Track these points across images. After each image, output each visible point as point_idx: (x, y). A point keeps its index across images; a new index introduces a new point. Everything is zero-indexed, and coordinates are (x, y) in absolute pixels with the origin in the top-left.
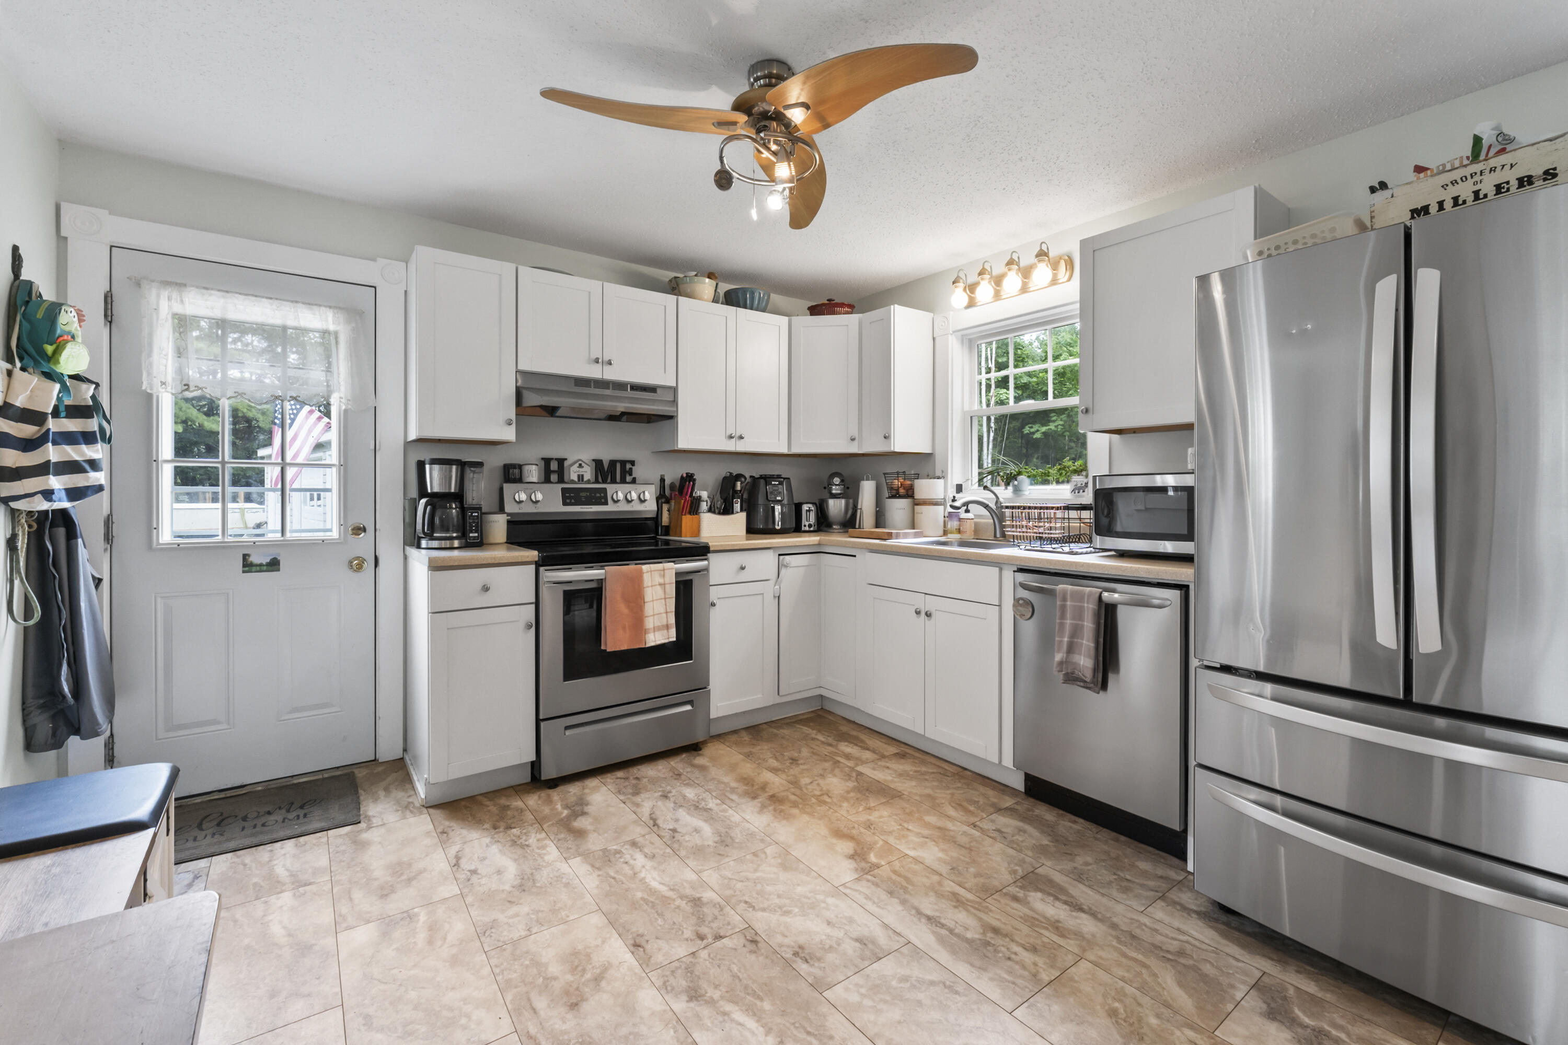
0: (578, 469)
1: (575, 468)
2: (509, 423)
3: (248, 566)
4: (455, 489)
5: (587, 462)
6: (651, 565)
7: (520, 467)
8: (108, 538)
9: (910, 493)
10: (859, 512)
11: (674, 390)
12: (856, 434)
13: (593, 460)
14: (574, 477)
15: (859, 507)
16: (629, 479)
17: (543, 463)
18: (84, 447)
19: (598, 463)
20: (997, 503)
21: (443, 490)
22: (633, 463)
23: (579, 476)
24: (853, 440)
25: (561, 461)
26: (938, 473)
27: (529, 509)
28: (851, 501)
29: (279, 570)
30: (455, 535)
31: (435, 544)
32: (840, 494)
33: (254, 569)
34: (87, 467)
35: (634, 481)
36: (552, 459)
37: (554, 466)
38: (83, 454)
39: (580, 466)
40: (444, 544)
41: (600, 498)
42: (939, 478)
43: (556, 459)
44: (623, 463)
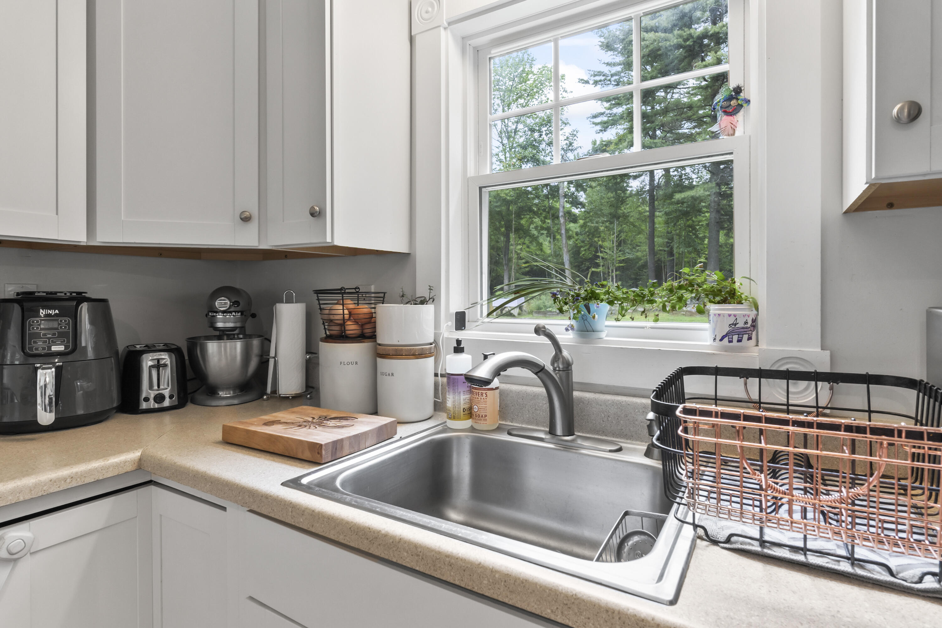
9: (368, 331)
10: (271, 362)
12: (253, 209)
15: (272, 354)
20: (555, 360)
24: (246, 219)
26: (422, 291)
28: (256, 342)
32: (233, 329)
42: (423, 302)
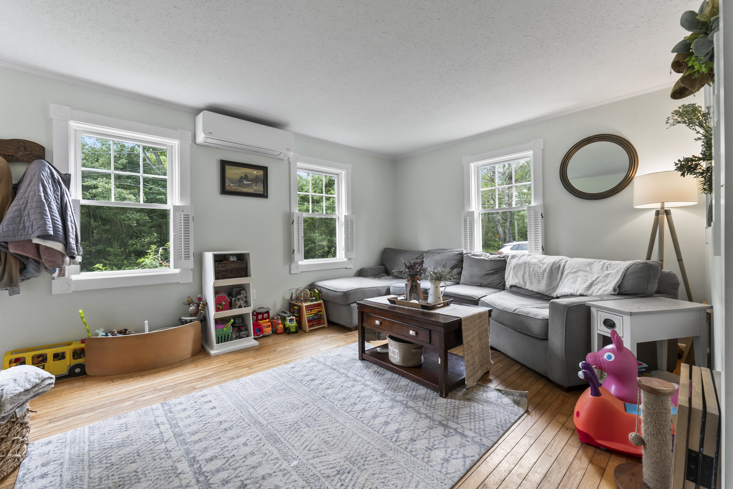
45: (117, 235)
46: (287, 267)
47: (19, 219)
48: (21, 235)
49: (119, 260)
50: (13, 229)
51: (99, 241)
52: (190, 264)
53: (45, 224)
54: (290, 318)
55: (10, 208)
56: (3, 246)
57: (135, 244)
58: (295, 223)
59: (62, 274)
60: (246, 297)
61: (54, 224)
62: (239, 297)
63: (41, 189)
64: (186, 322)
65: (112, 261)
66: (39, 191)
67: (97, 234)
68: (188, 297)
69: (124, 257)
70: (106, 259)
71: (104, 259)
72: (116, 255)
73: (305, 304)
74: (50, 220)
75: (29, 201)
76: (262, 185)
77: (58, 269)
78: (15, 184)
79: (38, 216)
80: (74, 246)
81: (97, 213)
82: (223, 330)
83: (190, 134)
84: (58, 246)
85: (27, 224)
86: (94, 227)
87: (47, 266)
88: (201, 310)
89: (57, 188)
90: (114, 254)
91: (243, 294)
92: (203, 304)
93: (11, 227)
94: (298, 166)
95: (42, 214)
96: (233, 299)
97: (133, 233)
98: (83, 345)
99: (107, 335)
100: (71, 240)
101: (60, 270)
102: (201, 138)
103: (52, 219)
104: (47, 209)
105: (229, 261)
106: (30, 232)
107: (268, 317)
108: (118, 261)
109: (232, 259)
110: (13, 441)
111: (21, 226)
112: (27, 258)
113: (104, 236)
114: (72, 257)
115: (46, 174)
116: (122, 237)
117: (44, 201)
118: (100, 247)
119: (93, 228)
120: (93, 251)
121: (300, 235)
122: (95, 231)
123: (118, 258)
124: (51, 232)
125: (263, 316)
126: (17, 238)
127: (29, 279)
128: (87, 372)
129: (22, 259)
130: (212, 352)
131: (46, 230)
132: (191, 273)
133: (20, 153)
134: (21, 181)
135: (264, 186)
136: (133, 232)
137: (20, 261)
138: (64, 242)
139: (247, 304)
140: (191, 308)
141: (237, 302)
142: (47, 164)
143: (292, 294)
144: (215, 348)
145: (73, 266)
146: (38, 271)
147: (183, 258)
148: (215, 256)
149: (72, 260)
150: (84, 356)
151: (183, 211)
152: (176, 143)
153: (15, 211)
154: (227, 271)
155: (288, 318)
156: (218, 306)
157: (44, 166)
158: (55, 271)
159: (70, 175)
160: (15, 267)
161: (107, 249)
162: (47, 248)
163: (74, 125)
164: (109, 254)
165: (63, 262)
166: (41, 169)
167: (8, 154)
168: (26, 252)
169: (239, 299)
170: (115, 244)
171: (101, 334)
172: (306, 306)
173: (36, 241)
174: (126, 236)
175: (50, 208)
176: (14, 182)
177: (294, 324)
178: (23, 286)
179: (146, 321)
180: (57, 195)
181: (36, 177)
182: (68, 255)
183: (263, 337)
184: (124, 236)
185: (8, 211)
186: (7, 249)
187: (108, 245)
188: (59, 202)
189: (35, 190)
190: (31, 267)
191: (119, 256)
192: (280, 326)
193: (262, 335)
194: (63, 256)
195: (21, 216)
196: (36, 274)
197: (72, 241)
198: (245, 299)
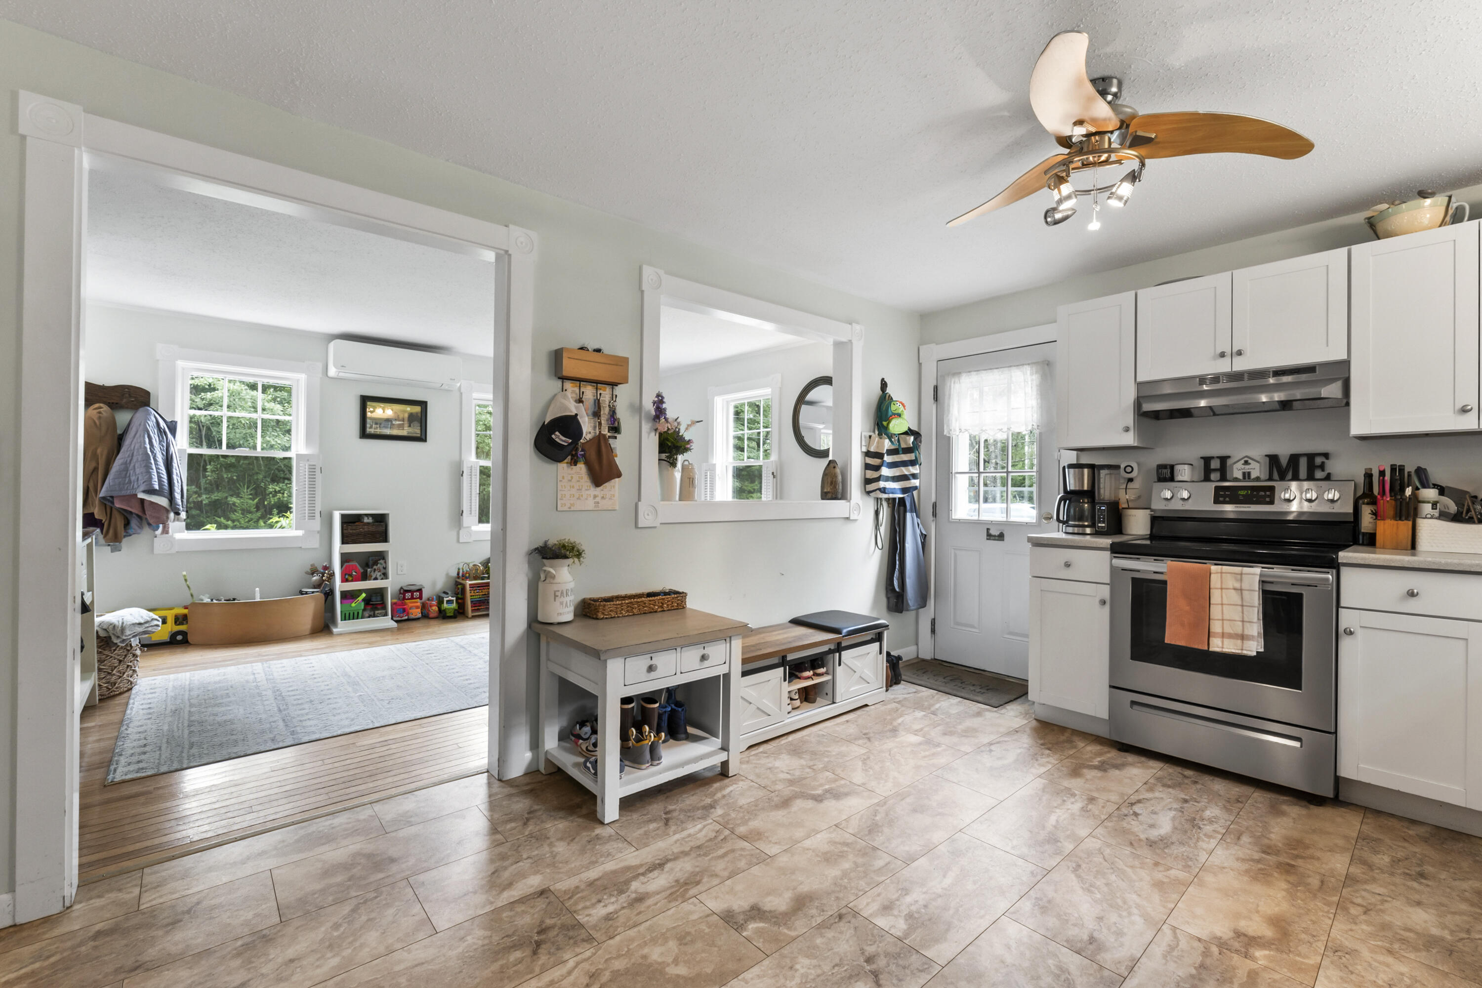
0: (1243, 466)
1: (1240, 465)
2: (1127, 430)
3: (989, 536)
4: (1088, 487)
5: (1258, 459)
6: (1224, 567)
7: (1172, 467)
8: (935, 514)
11: (1345, 365)
13: (1266, 456)
14: (1238, 474)
16: (1319, 474)
17: (1202, 461)
18: (910, 468)
19: (1273, 459)
21: (1077, 489)
22: (1326, 455)
23: (1244, 474)
25: (1224, 460)
27: (1177, 505)
29: (1003, 540)
30: (1086, 523)
31: (1070, 530)
33: (992, 538)
34: (911, 478)
35: (1328, 478)
36: (1213, 458)
37: (1215, 464)
38: (910, 471)
39: (1246, 463)
40: (1076, 530)
41: (1266, 494)
43: (1218, 457)
44: (1311, 457)
45: (249, 475)
46: (454, 533)
47: (124, 473)
48: (127, 489)
49: (252, 519)
50: (119, 483)
51: (217, 485)
52: (316, 524)
53: (151, 478)
54: (447, 599)
55: (116, 461)
56: (109, 501)
57: (279, 492)
58: (465, 474)
59: (165, 531)
60: (385, 568)
61: (159, 478)
62: (375, 567)
63: (147, 440)
64: (306, 593)
65: (238, 521)
66: (145, 443)
67: (212, 471)
68: (312, 565)
69: (259, 514)
70: (228, 519)
71: (225, 518)
72: (245, 511)
73: (469, 582)
74: (156, 474)
75: (135, 453)
76: (419, 425)
77: (161, 526)
78: (120, 435)
79: (143, 470)
80: (179, 502)
81: (214, 433)
82: (351, 606)
83: (320, 365)
84: (163, 501)
85: (133, 478)
86: (207, 459)
87: (151, 522)
88: (325, 580)
89: (163, 438)
90: (243, 510)
91: (381, 564)
92: (328, 574)
93: (117, 481)
94: (474, 397)
95: (148, 467)
96: (369, 570)
97: (276, 471)
98: (186, 611)
99: (212, 600)
100: (176, 494)
101: (164, 527)
102: (332, 372)
103: (158, 473)
104: (152, 461)
105: (363, 522)
106: (136, 486)
107: (421, 597)
108: (249, 521)
109: (366, 520)
110: (128, 666)
111: (127, 480)
112: (131, 513)
113: (225, 476)
114: (177, 513)
115: (151, 423)
116: (257, 479)
117: (150, 453)
118: (215, 496)
119: (205, 461)
120: (204, 502)
121: (473, 491)
122: (208, 467)
123: (249, 516)
124: (157, 487)
125: (412, 595)
126: (123, 493)
127: (130, 535)
128: (189, 640)
129: (126, 514)
130: (335, 630)
131: (151, 484)
132: (318, 536)
133: (125, 400)
134: (126, 431)
135: (421, 426)
136: (277, 469)
137: (124, 516)
138: (169, 497)
139: (385, 576)
140: (314, 578)
141: (372, 573)
142: (153, 412)
143: (459, 569)
144: (339, 626)
145: (177, 523)
146: (141, 527)
147: (307, 518)
148: (343, 516)
149: (177, 516)
150: (187, 622)
151: (308, 460)
152: (302, 377)
153: (121, 464)
154: (358, 534)
155: (445, 599)
156: (347, 577)
157: (149, 414)
158: (158, 528)
159: (176, 422)
160: (119, 522)
161: (229, 499)
162: (152, 503)
163: (180, 364)
164: (232, 508)
165: (168, 518)
166: (147, 419)
167: (113, 401)
168: (131, 507)
169: (375, 570)
170: (245, 492)
171: (207, 600)
172: (470, 585)
173: (141, 496)
174: (265, 477)
175: (155, 460)
176: (119, 432)
177: (454, 606)
178: (125, 541)
179: (257, 589)
180: (163, 446)
181: (142, 427)
182: (172, 510)
183: (408, 620)
184: (260, 477)
185: (115, 465)
186: (113, 503)
187: (231, 493)
188: (165, 453)
189: (140, 442)
190: (134, 523)
191: (250, 512)
192: (434, 608)
193: (406, 617)
194: (168, 511)
195: (126, 470)
196: (139, 531)
197: (178, 496)
198: (383, 571)
